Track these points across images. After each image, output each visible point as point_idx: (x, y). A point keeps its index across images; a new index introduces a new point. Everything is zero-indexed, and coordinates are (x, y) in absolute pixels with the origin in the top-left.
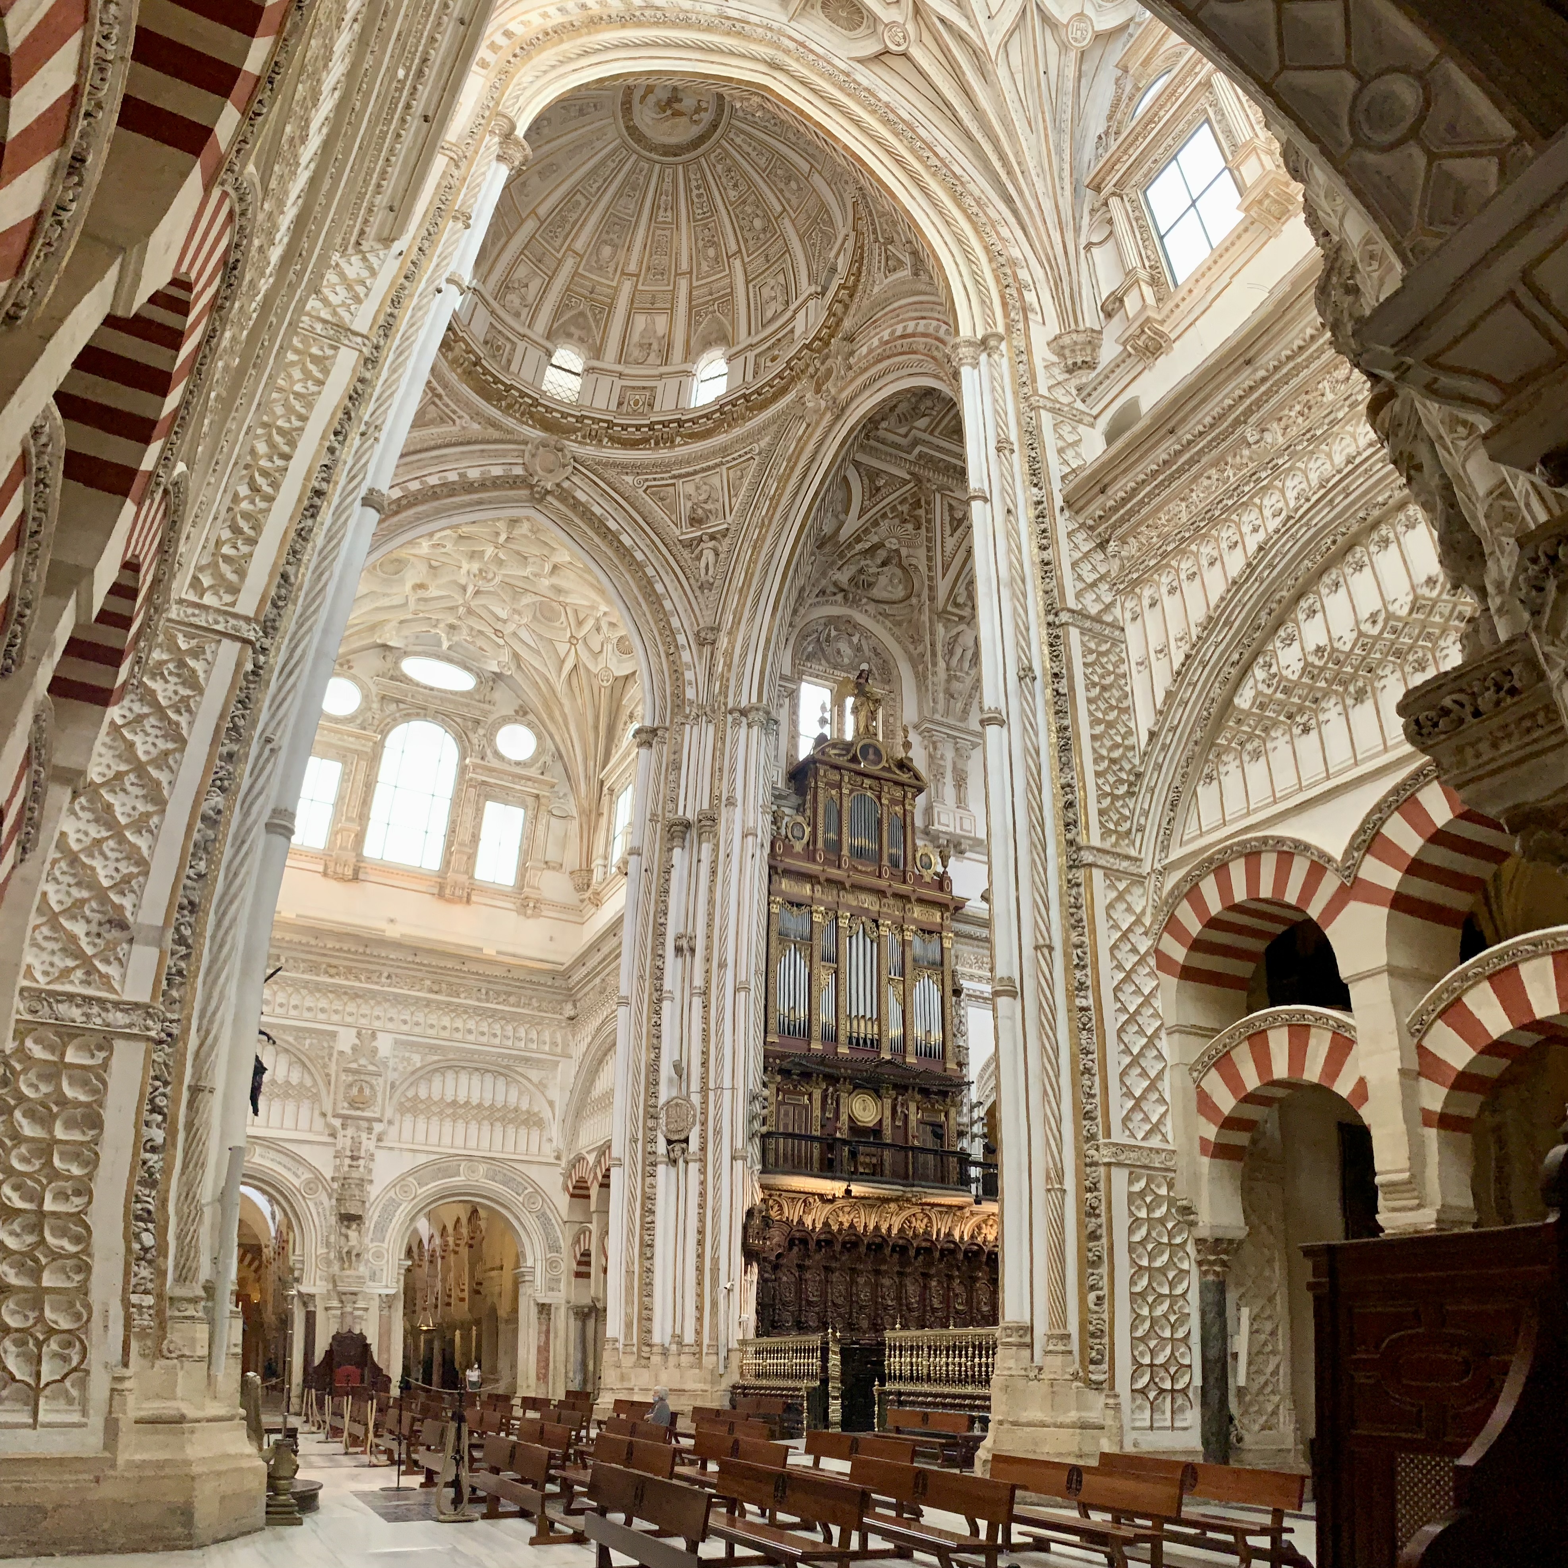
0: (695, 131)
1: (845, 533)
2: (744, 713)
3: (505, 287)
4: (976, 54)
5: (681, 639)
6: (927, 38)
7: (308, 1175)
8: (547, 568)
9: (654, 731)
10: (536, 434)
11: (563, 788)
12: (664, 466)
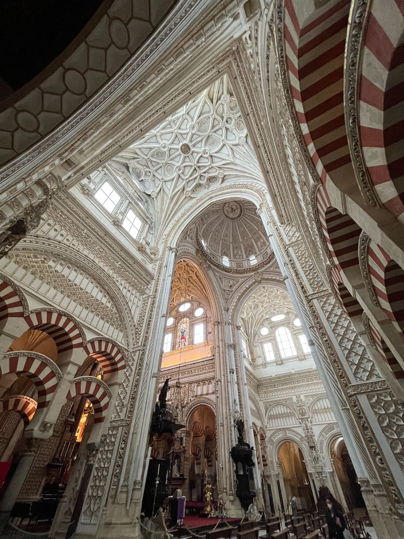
0: (239, 210)
4: (232, 163)
6: (225, 169)
10: (253, 273)
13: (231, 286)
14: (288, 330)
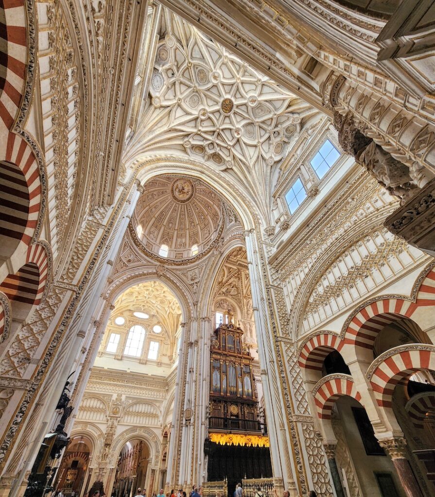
0: (188, 197)
1: (224, 281)
2: (203, 319)
3: (150, 233)
5: (190, 304)
7: (99, 433)
8: (163, 292)
9: (185, 324)
10: (158, 264)
11: (167, 338)
12: (185, 269)
13: (129, 261)
14: (144, 331)
